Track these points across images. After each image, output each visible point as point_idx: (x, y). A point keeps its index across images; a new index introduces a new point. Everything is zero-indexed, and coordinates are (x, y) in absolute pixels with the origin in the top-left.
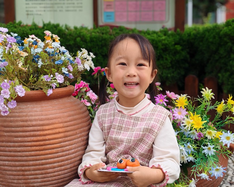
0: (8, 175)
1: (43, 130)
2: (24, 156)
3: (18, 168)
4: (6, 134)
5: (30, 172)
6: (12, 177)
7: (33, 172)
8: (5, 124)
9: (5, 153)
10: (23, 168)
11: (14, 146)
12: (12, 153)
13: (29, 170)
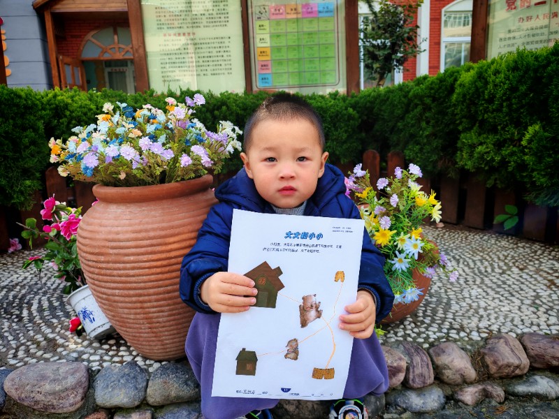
0: (120, 308)
1: (166, 244)
2: (140, 282)
3: (134, 299)
4: (111, 251)
5: (151, 304)
6: (126, 311)
7: (155, 304)
8: (110, 237)
9: (113, 278)
10: (141, 299)
11: (125, 269)
12: (123, 279)
13: (150, 301)
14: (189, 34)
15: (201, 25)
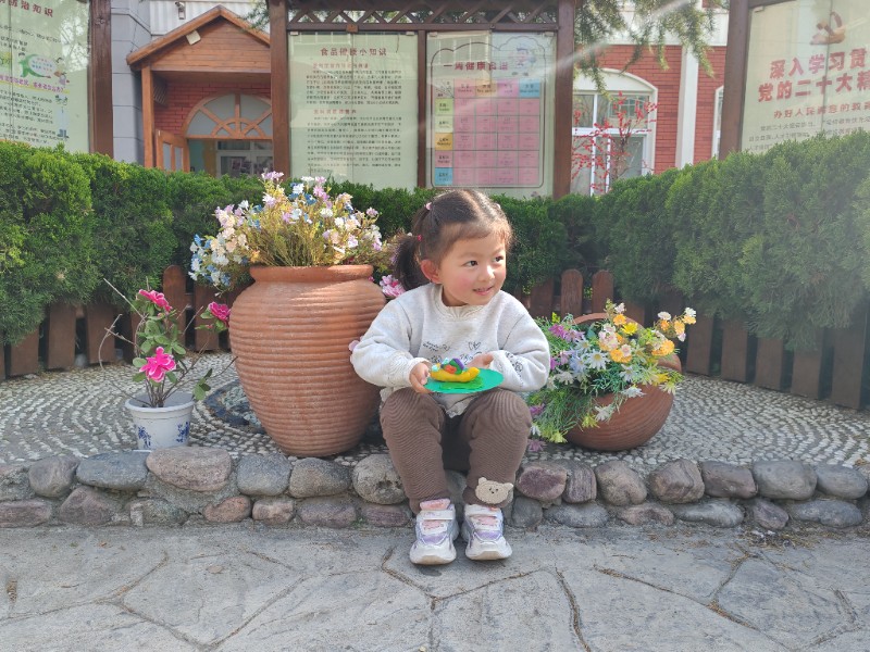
0: (273, 389)
4: (271, 327)
7: (310, 385)
9: (270, 355)
12: (281, 356)
13: (305, 382)
14: (347, 111)
15: (365, 101)
